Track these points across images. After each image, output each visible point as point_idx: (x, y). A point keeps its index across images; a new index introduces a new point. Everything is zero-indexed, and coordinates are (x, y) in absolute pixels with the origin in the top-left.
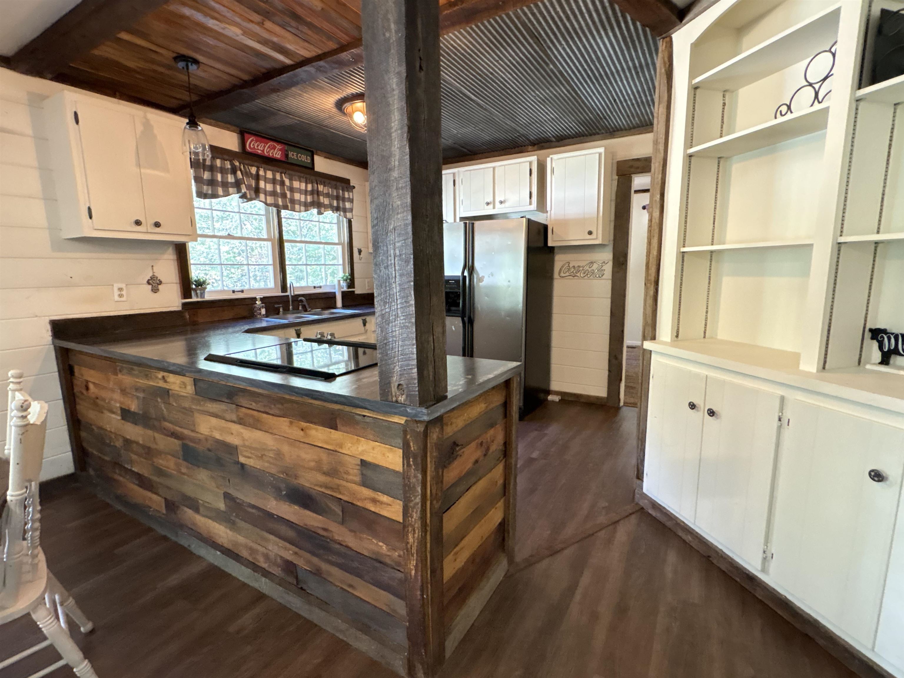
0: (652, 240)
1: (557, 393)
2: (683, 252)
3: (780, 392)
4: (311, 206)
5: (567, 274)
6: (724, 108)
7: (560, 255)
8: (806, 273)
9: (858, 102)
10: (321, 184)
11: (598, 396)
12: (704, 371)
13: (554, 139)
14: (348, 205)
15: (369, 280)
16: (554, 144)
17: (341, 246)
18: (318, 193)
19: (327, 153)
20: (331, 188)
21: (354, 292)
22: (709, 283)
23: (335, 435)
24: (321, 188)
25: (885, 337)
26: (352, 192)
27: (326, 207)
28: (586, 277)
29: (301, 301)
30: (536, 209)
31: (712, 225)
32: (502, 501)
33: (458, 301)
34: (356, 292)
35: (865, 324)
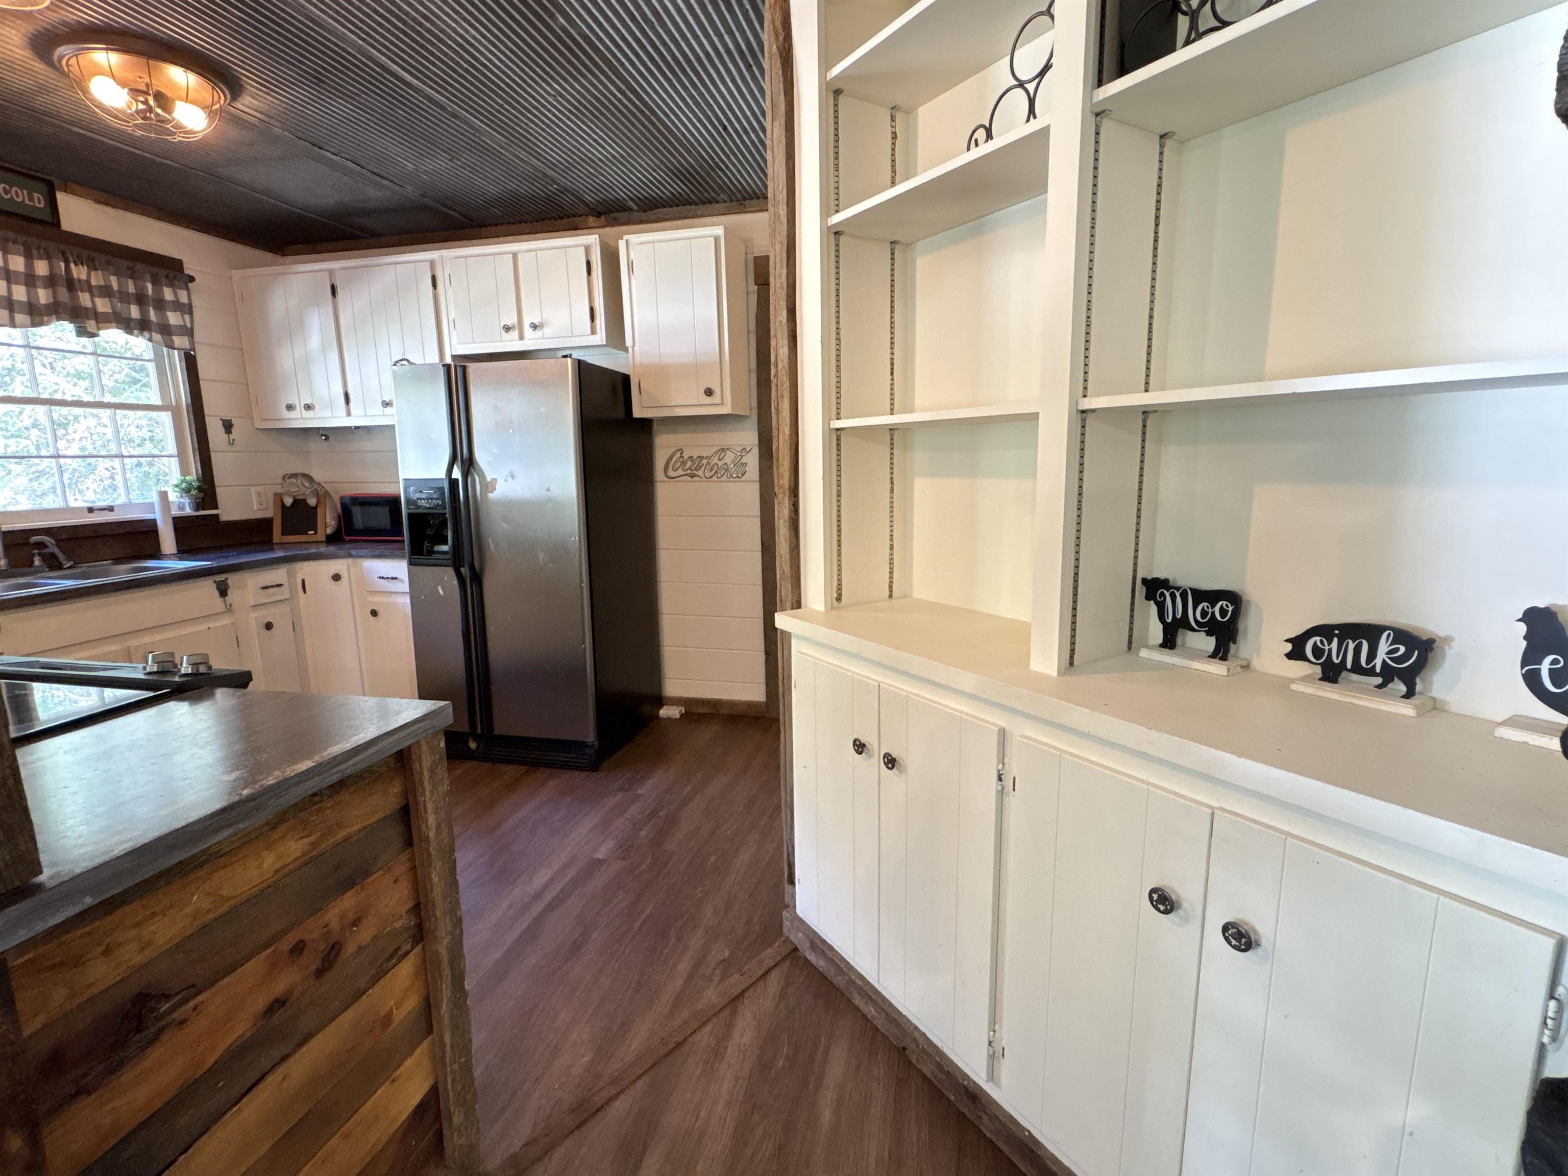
0: (780, 405)
1: (677, 701)
2: (837, 430)
3: (1000, 720)
4: (50, 314)
5: (680, 472)
6: (894, 144)
7: (665, 436)
8: (1031, 471)
9: (1098, 118)
10: (79, 261)
11: (751, 701)
12: (875, 677)
13: (635, 207)
14: (173, 318)
15: (261, 489)
16: (635, 215)
17: (169, 413)
18: (71, 284)
19: (102, 190)
20: (116, 274)
21: (217, 516)
22: (892, 491)
24: (79, 272)
25: (1167, 594)
26: (188, 289)
27: (103, 320)
28: (715, 478)
29: (41, 545)
30: (604, 343)
31: (890, 377)
32: (425, 1045)
33: (444, 533)
34: (224, 518)
35: (1135, 571)
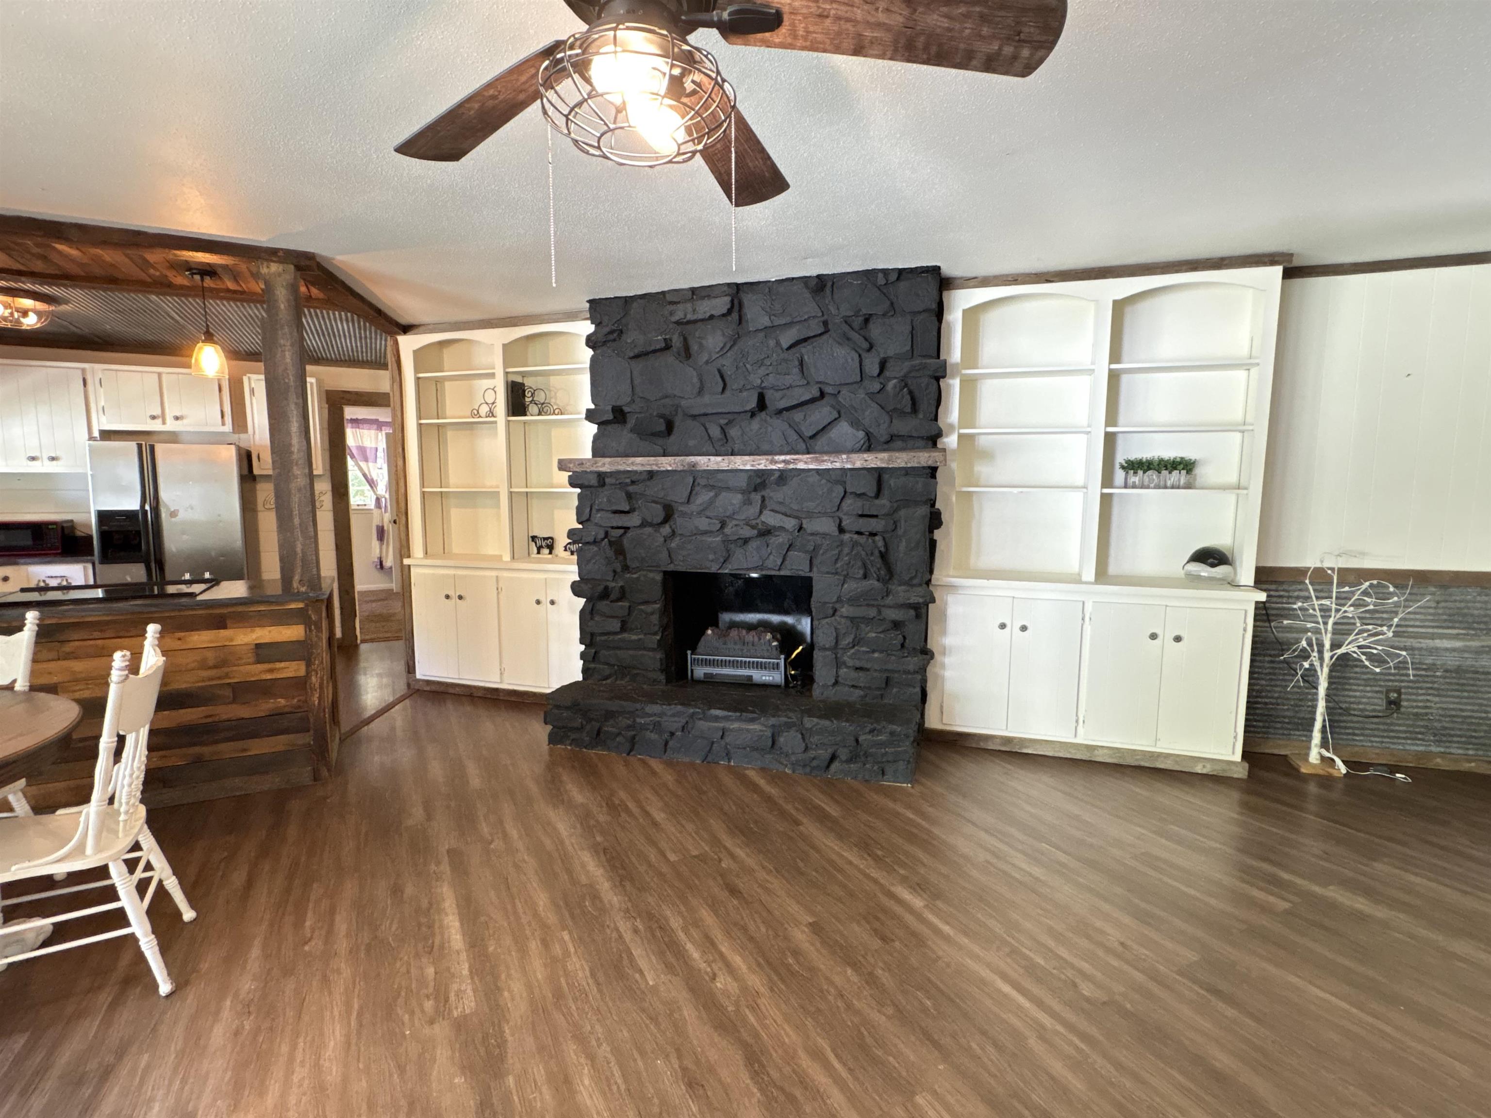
2: (424, 491)
3: (495, 573)
6: (437, 393)
7: (263, 484)
9: (509, 422)
12: (452, 572)
22: (443, 514)
23: (223, 633)
25: (537, 540)
30: (231, 431)
35: (528, 533)
